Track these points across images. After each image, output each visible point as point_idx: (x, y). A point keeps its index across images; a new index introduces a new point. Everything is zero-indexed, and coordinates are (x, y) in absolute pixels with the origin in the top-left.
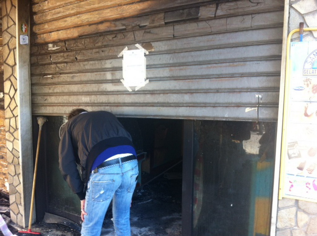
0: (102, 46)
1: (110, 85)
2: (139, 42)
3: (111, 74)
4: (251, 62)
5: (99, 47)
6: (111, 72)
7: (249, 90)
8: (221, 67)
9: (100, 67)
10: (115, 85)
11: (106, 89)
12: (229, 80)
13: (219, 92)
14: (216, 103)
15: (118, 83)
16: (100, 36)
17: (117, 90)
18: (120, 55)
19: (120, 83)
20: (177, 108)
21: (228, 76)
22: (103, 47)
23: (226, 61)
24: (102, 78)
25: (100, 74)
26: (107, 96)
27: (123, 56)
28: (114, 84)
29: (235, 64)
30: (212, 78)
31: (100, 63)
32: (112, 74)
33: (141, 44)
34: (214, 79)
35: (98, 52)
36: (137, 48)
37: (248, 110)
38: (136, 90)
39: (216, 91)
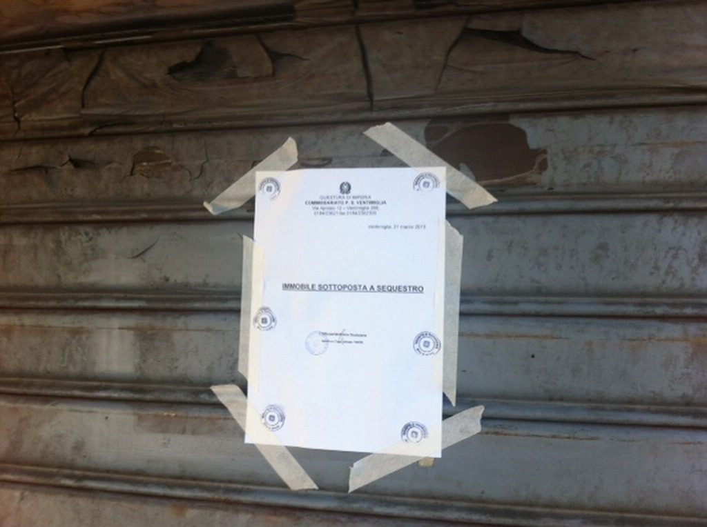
0: (74, 127)
1: (121, 417)
3: (130, 335)
5: (48, 137)
6: (131, 321)
9: (41, 278)
10: (163, 426)
11: (78, 447)
15: (194, 412)
16: (68, 53)
17: (174, 469)
18: (227, 200)
19: (205, 413)
22: (87, 131)
24: (52, 362)
25: (44, 331)
26: (83, 503)
27: (250, 204)
28: (151, 412)
31: (52, 245)
32: (145, 337)
33: (421, 127)
35: (42, 169)
36: (384, 158)
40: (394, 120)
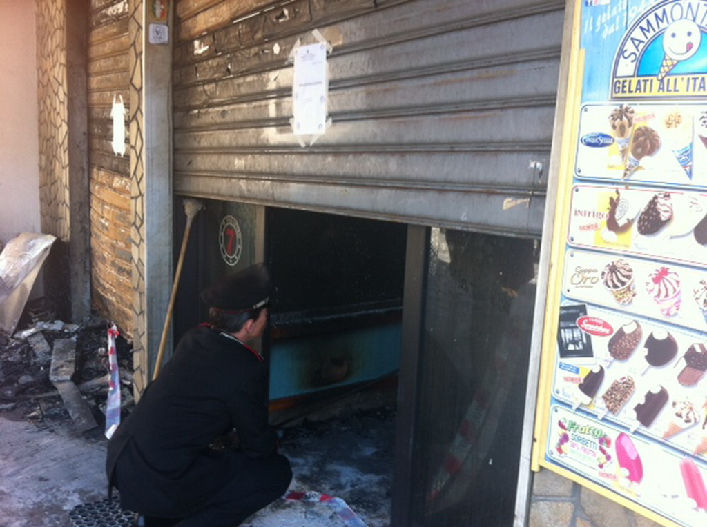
0: (262, 39)
2: (318, 25)
3: (275, 105)
4: (527, 66)
5: (258, 43)
6: (275, 100)
7: (517, 148)
8: (461, 81)
9: (260, 89)
12: (477, 117)
13: (453, 152)
14: (446, 182)
18: (289, 59)
19: (287, 127)
20: (375, 191)
21: (475, 108)
22: (265, 41)
23: (473, 64)
27: (293, 59)
29: (491, 71)
30: (444, 113)
31: (261, 79)
32: (277, 105)
34: (446, 116)
35: (257, 54)
36: (315, 41)
37: (508, 203)
38: (312, 143)
39: (449, 149)
40: (318, 28)
